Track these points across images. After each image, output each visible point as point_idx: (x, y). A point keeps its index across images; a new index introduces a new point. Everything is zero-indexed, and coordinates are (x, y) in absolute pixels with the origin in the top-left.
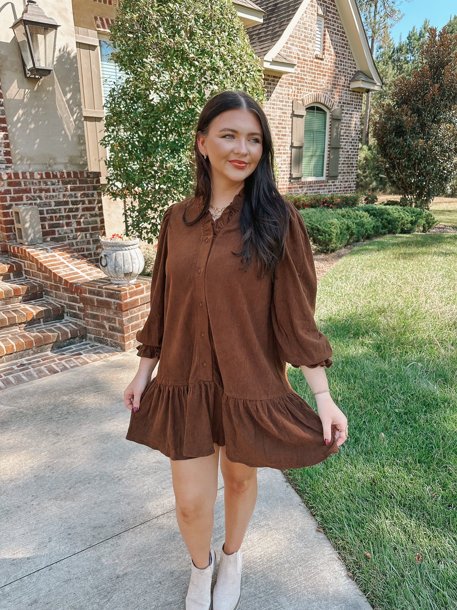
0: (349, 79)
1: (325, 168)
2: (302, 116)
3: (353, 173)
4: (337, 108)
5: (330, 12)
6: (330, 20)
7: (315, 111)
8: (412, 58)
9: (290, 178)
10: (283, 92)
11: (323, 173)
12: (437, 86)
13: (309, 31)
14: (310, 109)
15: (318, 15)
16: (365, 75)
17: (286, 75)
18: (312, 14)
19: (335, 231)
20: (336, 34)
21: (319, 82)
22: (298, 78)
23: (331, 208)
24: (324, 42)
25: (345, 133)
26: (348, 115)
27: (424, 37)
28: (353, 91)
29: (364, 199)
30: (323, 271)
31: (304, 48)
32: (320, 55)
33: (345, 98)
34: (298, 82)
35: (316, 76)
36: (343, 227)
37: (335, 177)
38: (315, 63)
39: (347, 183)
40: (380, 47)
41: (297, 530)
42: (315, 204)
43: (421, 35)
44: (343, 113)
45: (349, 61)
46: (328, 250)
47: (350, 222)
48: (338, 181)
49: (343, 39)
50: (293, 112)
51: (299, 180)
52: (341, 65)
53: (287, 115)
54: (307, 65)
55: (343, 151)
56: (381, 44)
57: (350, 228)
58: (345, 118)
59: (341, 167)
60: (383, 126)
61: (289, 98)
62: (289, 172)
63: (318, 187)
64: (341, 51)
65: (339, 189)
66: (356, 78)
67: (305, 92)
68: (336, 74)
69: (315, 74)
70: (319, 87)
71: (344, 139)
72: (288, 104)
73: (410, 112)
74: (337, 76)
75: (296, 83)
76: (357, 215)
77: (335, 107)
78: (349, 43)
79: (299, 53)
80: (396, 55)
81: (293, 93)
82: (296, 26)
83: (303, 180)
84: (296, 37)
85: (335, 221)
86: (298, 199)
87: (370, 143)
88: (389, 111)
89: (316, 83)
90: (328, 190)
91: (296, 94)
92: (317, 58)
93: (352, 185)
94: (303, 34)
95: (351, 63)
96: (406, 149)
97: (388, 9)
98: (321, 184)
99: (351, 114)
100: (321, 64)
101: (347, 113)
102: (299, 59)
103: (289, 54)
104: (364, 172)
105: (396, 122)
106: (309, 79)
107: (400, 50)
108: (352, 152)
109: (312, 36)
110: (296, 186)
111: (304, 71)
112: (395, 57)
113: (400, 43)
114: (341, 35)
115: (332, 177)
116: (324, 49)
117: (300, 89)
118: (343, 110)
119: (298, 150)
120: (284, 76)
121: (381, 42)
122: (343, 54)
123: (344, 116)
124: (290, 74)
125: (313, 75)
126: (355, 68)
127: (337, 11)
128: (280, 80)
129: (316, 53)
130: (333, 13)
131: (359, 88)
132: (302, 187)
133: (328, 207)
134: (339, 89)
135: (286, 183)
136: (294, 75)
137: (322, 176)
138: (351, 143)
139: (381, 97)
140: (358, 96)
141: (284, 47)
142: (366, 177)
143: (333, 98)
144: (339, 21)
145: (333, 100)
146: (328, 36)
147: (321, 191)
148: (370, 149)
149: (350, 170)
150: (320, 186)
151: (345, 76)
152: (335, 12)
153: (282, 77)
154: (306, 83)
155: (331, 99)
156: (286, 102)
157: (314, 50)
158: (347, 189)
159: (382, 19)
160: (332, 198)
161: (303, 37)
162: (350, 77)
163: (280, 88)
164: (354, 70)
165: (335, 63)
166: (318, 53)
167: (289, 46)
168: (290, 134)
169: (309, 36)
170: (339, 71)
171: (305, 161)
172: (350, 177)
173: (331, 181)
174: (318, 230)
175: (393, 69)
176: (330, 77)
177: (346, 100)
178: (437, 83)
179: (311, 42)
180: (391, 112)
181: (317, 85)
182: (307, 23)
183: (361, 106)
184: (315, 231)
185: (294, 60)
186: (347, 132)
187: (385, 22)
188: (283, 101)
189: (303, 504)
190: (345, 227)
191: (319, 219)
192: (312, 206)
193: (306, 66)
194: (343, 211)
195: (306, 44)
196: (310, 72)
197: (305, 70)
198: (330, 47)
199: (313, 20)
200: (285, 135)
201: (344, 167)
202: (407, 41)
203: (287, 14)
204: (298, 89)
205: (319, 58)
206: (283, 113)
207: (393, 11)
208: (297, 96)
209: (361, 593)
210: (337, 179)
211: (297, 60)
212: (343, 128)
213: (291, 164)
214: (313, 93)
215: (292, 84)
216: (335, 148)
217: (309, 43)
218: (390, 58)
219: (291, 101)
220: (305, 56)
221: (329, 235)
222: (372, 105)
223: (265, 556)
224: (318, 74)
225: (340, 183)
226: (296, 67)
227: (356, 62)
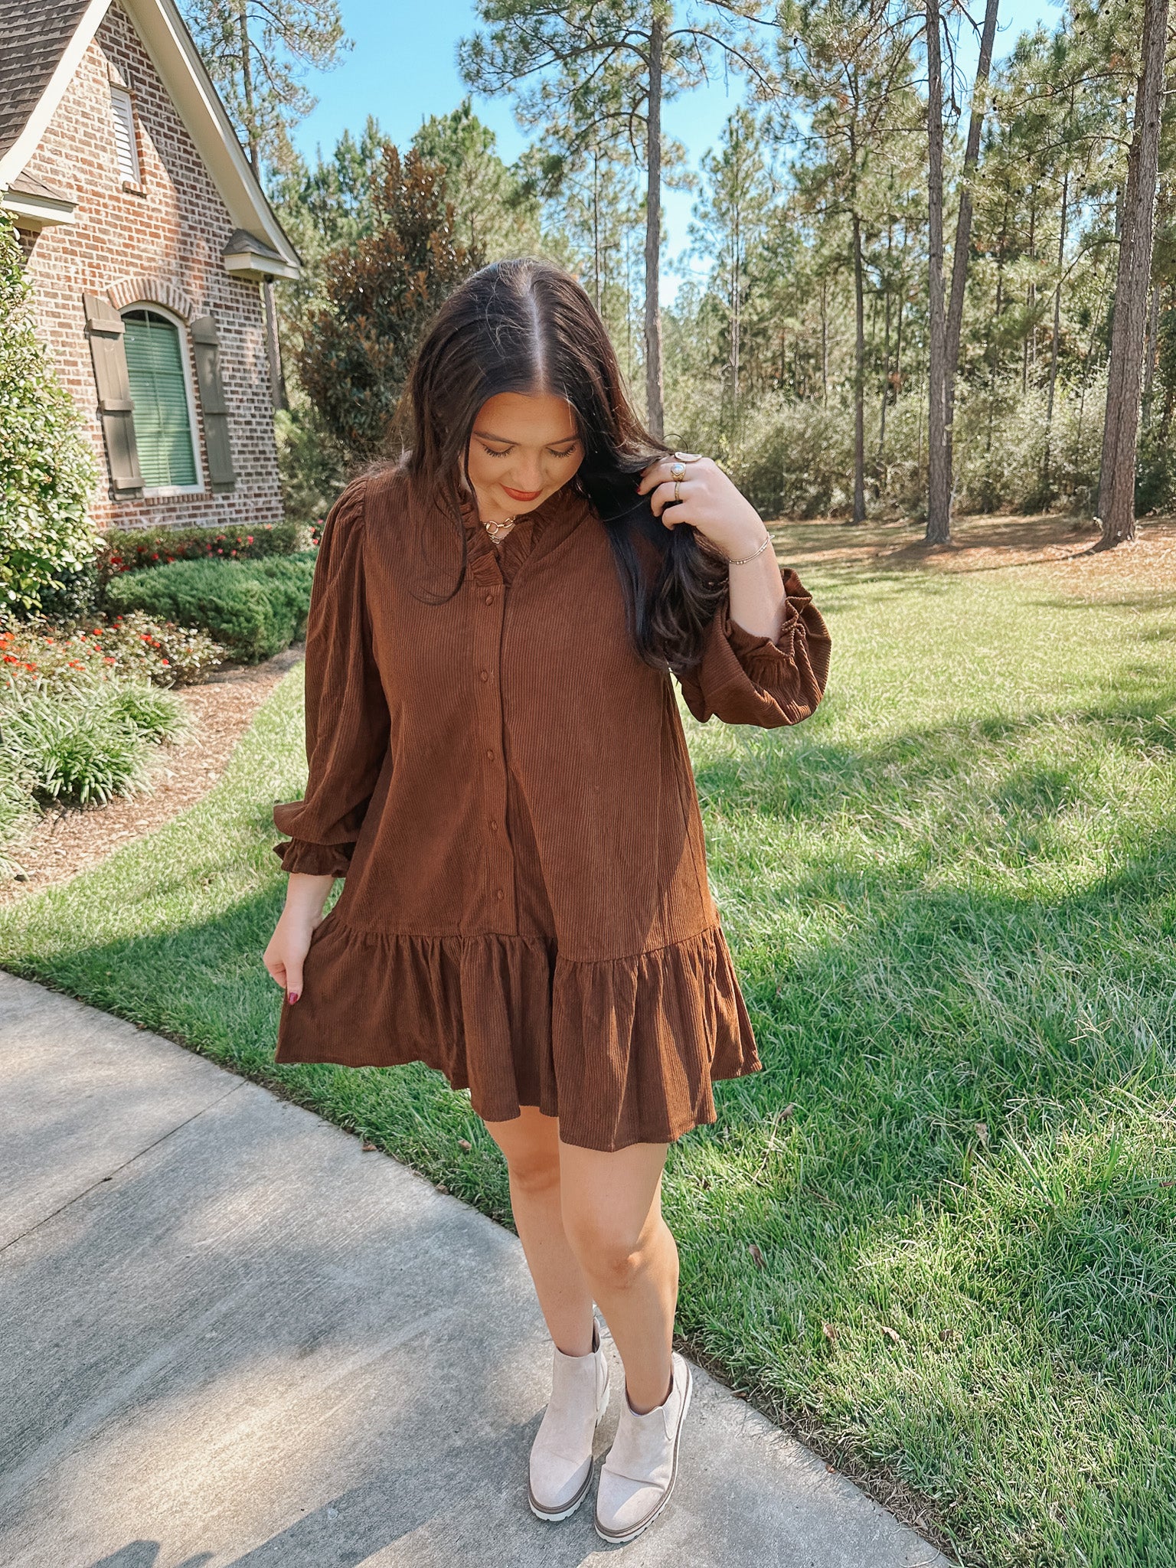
0: (218, 248)
1: (199, 465)
2: (114, 335)
3: (270, 474)
4: (201, 316)
5: (143, 82)
6: (146, 101)
7: (148, 323)
8: (356, 205)
9: (111, 490)
10: (53, 272)
11: (194, 475)
12: (422, 274)
13: (97, 124)
14: (133, 316)
15: (112, 84)
16: (257, 240)
17: (52, 229)
18: (95, 80)
19: (260, 608)
20: (165, 135)
21: (144, 250)
22: (87, 237)
23: (237, 558)
24: (140, 154)
25: (232, 377)
26: (233, 335)
27: (371, 157)
28: (235, 278)
29: (309, 535)
30: (253, 704)
31: (91, 164)
32: (135, 184)
33: (217, 293)
34: (88, 247)
35: (134, 234)
36: (277, 598)
37: (228, 486)
38: (125, 202)
39: (261, 500)
40: (275, 172)
41: (325, 1164)
42: (192, 549)
43: (366, 155)
44: (219, 329)
45: (212, 205)
46: (251, 656)
47: (291, 587)
48: (236, 494)
49: (185, 151)
50: (89, 322)
51: (138, 495)
52: (193, 212)
53: (74, 331)
54: (105, 206)
55: (236, 423)
56: (275, 164)
57: (294, 600)
58: (227, 342)
59: (237, 460)
60: (322, 363)
61: (70, 288)
62: (107, 476)
63: (191, 512)
64: (188, 178)
65: (244, 515)
66: (236, 247)
67: (112, 274)
68: (184, 234)
69: (130, 230)
70: (146, 264)
71: (233, 392)
72: (70, 303)
73: (373, 332)
74: (189, 240)
75: (84, 249)
76: (303, 572)
77: (197, 315)
78: (203, 160)
79: (80, 175)
80: (316, 193)
81: (80, 276)
82: (60, 107)
83: (147, 493)
84: (63, 135)
85: (254, 585)
86: (146, 539)
87: (292, 405)
88: (327, 327)
89: (136, 252)
90: (216, 518)
91: (88, 278)
92: (127, 191)
93: (274, 504)
94: (82, 129)
95: (217, 210)
96: (383, 415)
97: (277, 81)
98: (197, 504)
99: (239, 332)
100: (140, 206)
101: (229, 331)
102: (80, 189)
103: (50, 175)
104: (293, 476)
105: (348, 354)
106: (116, 241)
107: (322, 182)
108: (259, 423)
109: (106, 136)
110: (132, 509)
111: (100, 222)
112: (315, 197)
113: (320, 167)
114: (179, 141)
115: (221, 484)
116: (142, 171)
117: (98, 267)
118: (218, 321)
119: (120, 420)
120: (46, 231)
121: (275, 159)
122: (194, 187)
123: (224, 338)
124: (64, 227)
125: (126, 234)
126: (229, 222)
127: (158, 79)
128: (39, 240)
129: (123, 178)
130: (151, 85)
131: (248, 270)
132: (148, 512)
133: (227, 556)
134: (199, 270)
135: (102, 503)
136: (74, 230)
137: (195, 482)
138: (253, 401)
139: (297, 291)
140: (247, 289)
141: (34, 157)
142: (299, 488)
143: (186, 291)
144: (169, 106)
145: (188, 297)
146: (146, 140)
147: (199, 520)
148: (295, 419)
149: (262, 467)
150: (194, 508)
151: (208, 240)
152: (155, 82)
153: (43, 233)
154: (110, 251)
155: (184, 294)
156: (64, 297)
157: (118, 172)
158: (265, 513)
159: (266, 104)
160: (232, 535)
161: (80, 136)
162: (221, 244)
163: (41, 260)
164: (227, 226)
165: (178, 208)
166: (128, 176)
167: (47, 154)
168: (92, 380)
169: (98, 135)
170: (191, 228)
171: (142, 446)
172: (266, 485)
173: (219, 496)
174: (218, 610)
175: (316, 226)
176: (172, 239)
177: (220, 298)
178: (420, 268)
179: (104, 150)
180: (334, 331)
181: (140, 257)
182: (87, 102)
183: (260, 313)
184: (211, 614)
185: (68, 191)
186: (238, 374)
187: (275, 113)
188: (55, 296)
189: (325, 1123)
190: (282, 599)
191: (215, 584)
192: (184, 556)
193: (101, 208)
194: (268, 562)
195: (92, 154)
196: (116, 226)
197: (103, 218)
198: (156, 167)
199: (100, 97)
200: (78, 383)
201: (245, 460)
202: (337, 164)
203: (28, 74)
204: (91, 265)
205: (133, 193)
206: (61, 325)
207: (290, 87)
208: (92, 283)
209: (466, 1206)
210: (234, 490)
211: (75, 193)
212: (226, 365)
213: (107, 454)
214: (132, 276)
215: (73, 253)
216: (214, 415)
217: (101, 153)
218: (303, 199)
219: (76, 295)
220: (95, 184)
221: (248, 621)
222: (282, 312)
223: (272, 1223)
224: (138, 231)
225: (242, 500)
226: (76, 210)
227: (228, 208)
